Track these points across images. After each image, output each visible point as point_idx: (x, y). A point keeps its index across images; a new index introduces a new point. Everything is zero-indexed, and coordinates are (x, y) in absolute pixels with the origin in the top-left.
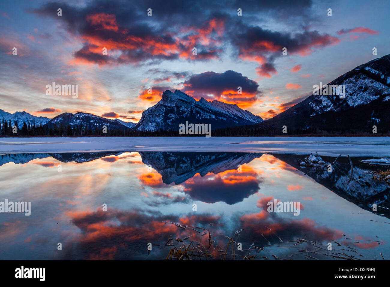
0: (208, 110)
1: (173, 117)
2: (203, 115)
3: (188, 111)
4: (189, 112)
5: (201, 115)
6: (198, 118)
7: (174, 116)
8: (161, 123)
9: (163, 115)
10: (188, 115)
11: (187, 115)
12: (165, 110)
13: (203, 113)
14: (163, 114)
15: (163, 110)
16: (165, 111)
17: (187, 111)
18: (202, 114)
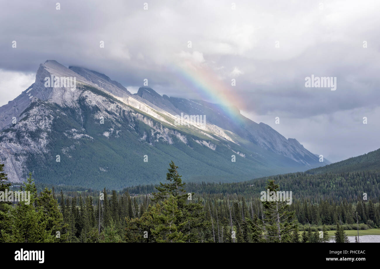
0: (166, 122)
1: (77, 140)
2: (155, 134)
3: (117, 121)
4: (120, 125)
5: (153, 134)
6: (143, 141)
7: (79, 136)
8: (45, 155)
9: (48, 133)
10: (117, 132)
11: (114, 133)
12: (55, 117)
13: (155, 128)
14: (49, 130)
15: (49, 117)
16: (54, 120)
17: (113, 123)
18: (154, 130)
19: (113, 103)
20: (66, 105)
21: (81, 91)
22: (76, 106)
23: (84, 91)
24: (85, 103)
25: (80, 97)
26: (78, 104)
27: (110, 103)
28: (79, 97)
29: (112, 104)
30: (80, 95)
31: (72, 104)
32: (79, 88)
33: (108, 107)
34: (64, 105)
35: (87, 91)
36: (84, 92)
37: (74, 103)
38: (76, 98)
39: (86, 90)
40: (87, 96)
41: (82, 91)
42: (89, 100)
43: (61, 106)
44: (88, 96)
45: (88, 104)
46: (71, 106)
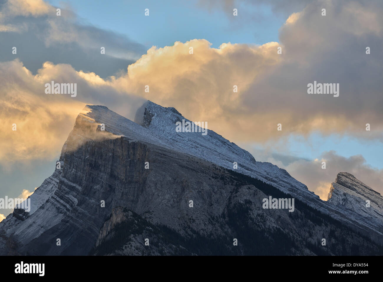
19: (319, 223)
20: (194, 232)
21: (230, 187)
22: (225, 233)
23: (238, 186)
24: (250, 221)
25: (232, 205)
26: (227, 226)
27: (310, 222)
28: (228, 206)
29: (317, 228)
30: (230, 199)
31: (210, 227)
32: (222, 178)
33: (307, 235)
34: (190, 233)
35: (245, 187)
36: (240, 190)
37: (217, 225)
38: (219, 210)
39: (243, 185)
40: (248, 202)
41: (233, 187)
42: (258, 215)
43: (182, 232)
44: (251, 200)
45: (259, 226)
46: (211, 234)
